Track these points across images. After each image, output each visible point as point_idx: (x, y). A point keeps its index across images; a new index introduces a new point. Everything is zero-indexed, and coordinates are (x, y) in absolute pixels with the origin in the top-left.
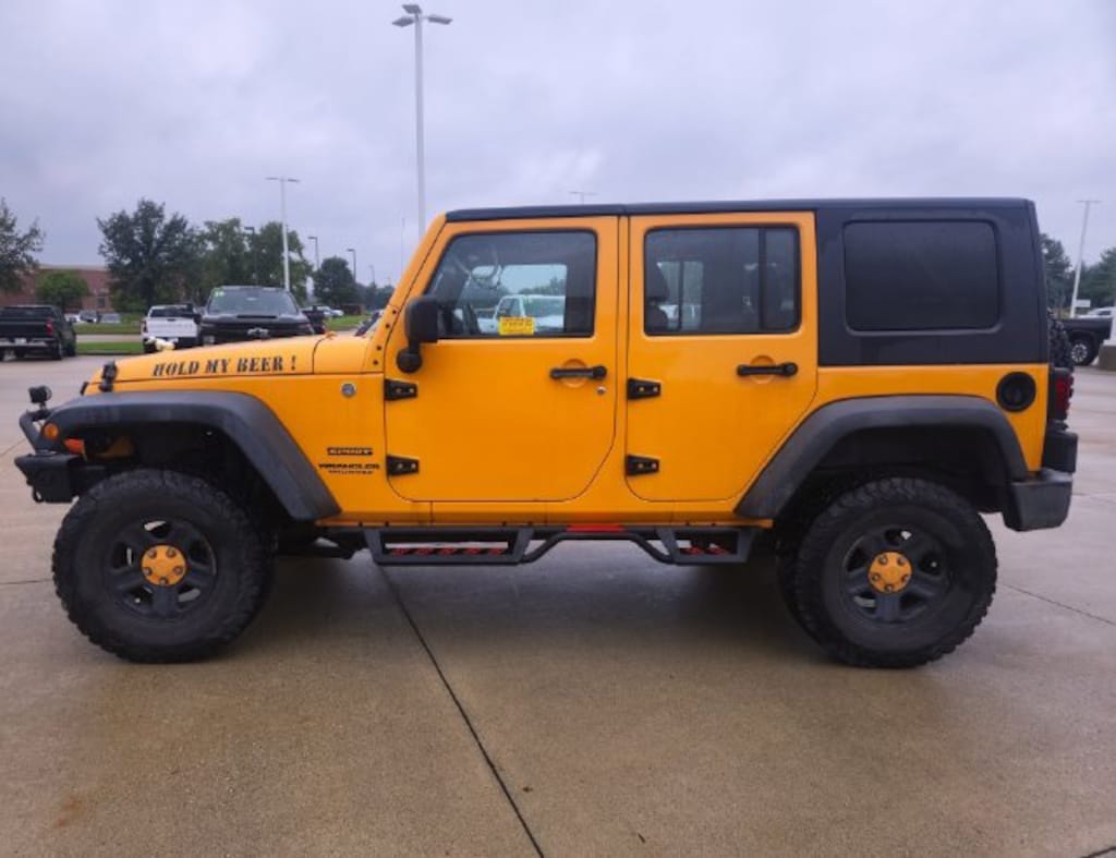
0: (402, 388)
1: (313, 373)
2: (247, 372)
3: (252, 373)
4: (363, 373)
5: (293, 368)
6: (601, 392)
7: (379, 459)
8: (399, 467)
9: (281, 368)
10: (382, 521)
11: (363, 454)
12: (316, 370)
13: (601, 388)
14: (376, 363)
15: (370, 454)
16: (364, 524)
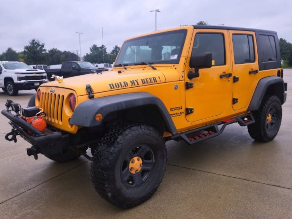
0: (190, 84)
1: (166, 82)
2: (146, 84)
3: (148, 84)
4: (179, 81)
5: (160, 81)
6: (229, 81)
7: (183, 110)
8: (189, 111)
9: (157, 81)
10: (187, 129)
11: (180, 109)
12: (167, 81)
13: (229, 80)
14: (183, 77)
15: (182, 108)
16: (182, 132)
